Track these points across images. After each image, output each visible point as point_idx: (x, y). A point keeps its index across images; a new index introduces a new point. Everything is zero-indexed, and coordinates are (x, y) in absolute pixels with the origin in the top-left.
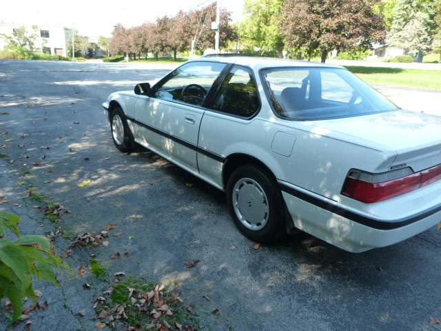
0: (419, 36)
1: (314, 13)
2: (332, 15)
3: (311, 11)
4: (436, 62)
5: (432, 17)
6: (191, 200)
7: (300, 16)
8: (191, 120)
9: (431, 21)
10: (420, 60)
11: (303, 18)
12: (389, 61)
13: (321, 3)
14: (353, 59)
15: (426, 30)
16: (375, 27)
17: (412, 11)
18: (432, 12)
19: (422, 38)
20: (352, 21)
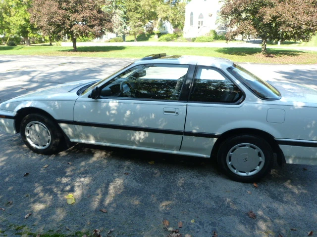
0: (121, 25)
1: (63, 9)
2: (76, 11)
3: (61, 8)
4: (132, 41)
5: (125, 13)
6: (175, 172)
7: (53, 11)
8: (174, 112)
9: (125, 15)
10: (124, 40)
11: (56, 13)
12: (109, 42)
13: (68, 3)
14: (85, 41)
15: (124, 21)
16: (105, 20)
17: (114, 9)
18: (125, 10)
19: (123, 26)
20: (92, 15)
